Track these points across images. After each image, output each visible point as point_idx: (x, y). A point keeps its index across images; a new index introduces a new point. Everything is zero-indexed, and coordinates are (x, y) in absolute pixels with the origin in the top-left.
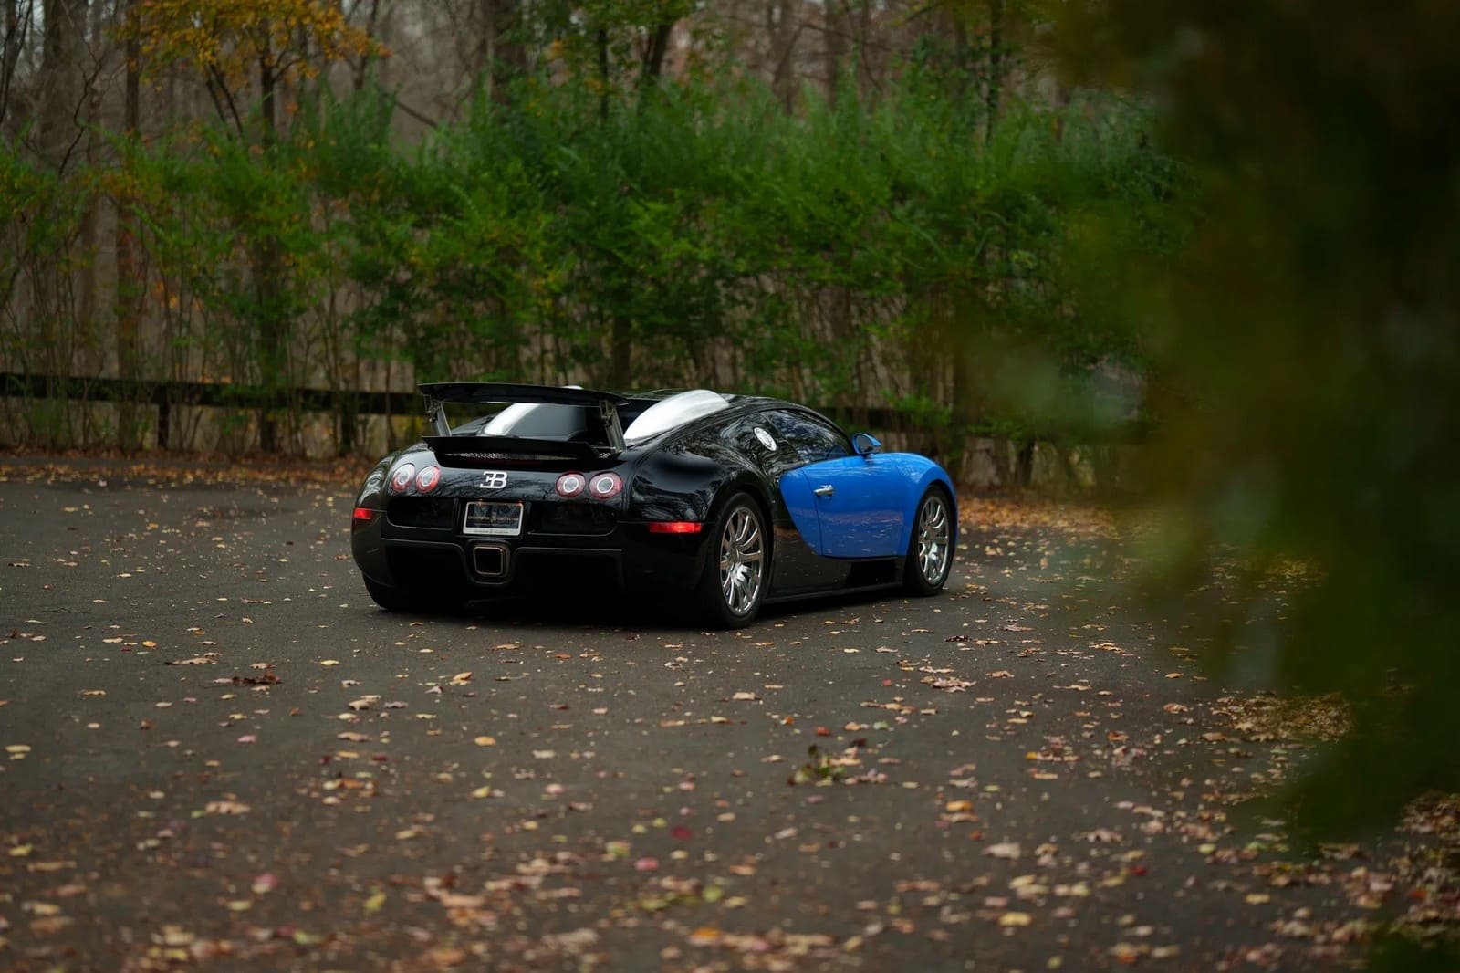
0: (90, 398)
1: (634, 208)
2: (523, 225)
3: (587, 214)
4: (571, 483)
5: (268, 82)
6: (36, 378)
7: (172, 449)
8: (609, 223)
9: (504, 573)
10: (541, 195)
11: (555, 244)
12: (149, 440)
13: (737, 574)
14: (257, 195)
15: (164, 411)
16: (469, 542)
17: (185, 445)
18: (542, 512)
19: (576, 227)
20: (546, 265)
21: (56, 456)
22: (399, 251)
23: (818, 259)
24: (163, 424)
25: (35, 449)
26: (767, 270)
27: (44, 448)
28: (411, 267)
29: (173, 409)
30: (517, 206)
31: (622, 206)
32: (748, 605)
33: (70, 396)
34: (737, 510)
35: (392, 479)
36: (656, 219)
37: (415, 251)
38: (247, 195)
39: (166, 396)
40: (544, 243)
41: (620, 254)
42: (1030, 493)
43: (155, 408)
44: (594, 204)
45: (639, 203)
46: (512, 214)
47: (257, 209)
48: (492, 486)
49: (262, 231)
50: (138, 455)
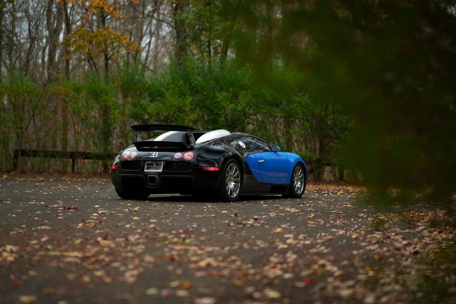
0: (50, 157)
1: (218, 95)
2: (183, 100)
3: (203, 96)
4: (178, 155)
5: (107, 59)
6: (34, 151)
7: (76, 173)
8: (210, 99)
9: (157, 183)
10: (189, 91)
11: (193, 106)
12: (69, 169)
13: (232, 185)
14: (102, 92)
15: (73, 161)
16: (146, 174)
17: (79, 171)
18: (169, 164)
19: (199, 101)
20: (190, 112)
21: (40, 175)
22: (145, 109)
23: (274, 109)
24: (73, 165)
25: (33, 173)
26: (259, 113)
27: (36, 173)
28: (149, 114)
29: (76, 160)
30: (182, 95)
31: (215, 94)
32: (235, 195)
33: (45, 157)
34: (231, 164)
35: (123, 156)
36: (224, 97)
37: (149, 109)
38: (98, 92)
39: (73, 156)
40: (190, 106)
41: (213, 109)
42: (343, 182)
43: (71, 160)
44: (205, 93)
45: (219, 93)
46: (180, 97)
47: (101, 97)
48: (153, 156)
49: (103, 103)
50: (65, 174)
